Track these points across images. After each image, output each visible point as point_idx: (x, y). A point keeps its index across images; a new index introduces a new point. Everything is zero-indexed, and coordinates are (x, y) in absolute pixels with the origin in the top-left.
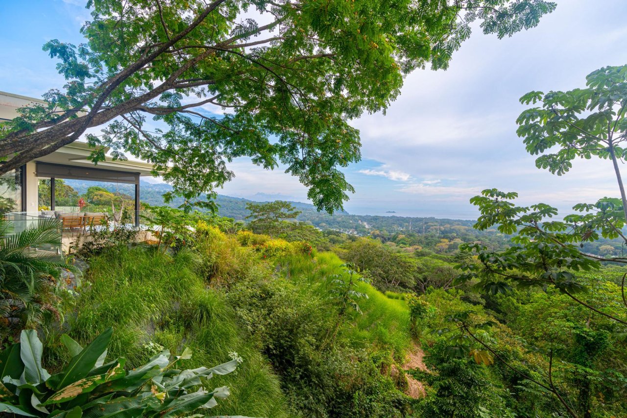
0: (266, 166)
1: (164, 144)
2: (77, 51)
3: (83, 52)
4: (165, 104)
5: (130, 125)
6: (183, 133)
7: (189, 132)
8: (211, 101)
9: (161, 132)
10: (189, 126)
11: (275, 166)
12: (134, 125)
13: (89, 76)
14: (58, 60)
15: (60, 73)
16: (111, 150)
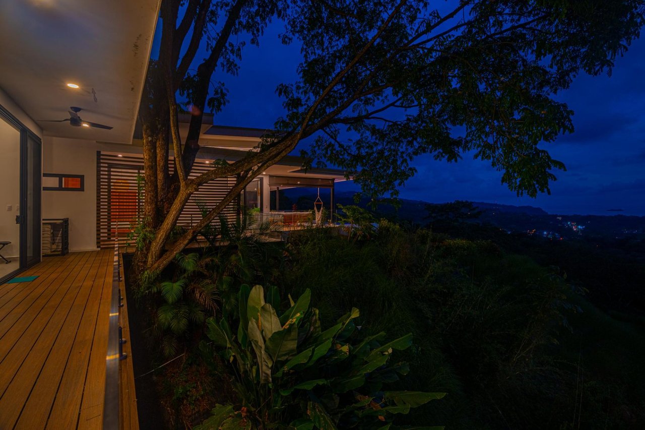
0: (449, 160)
1: (354, 151)
2: (294, 88)
3: (298, 88)
4: (356, 115)
5: (329, 137)
6: (369, 139)
7: (374, 137)
8: (393, 104)
9: (352, 140)
10: (374, 131)
11: (458, 159)
12: (332, 137)
13: (302, 105)
14: (283, 98)
15: (284, 108)
16: (316, 160)
